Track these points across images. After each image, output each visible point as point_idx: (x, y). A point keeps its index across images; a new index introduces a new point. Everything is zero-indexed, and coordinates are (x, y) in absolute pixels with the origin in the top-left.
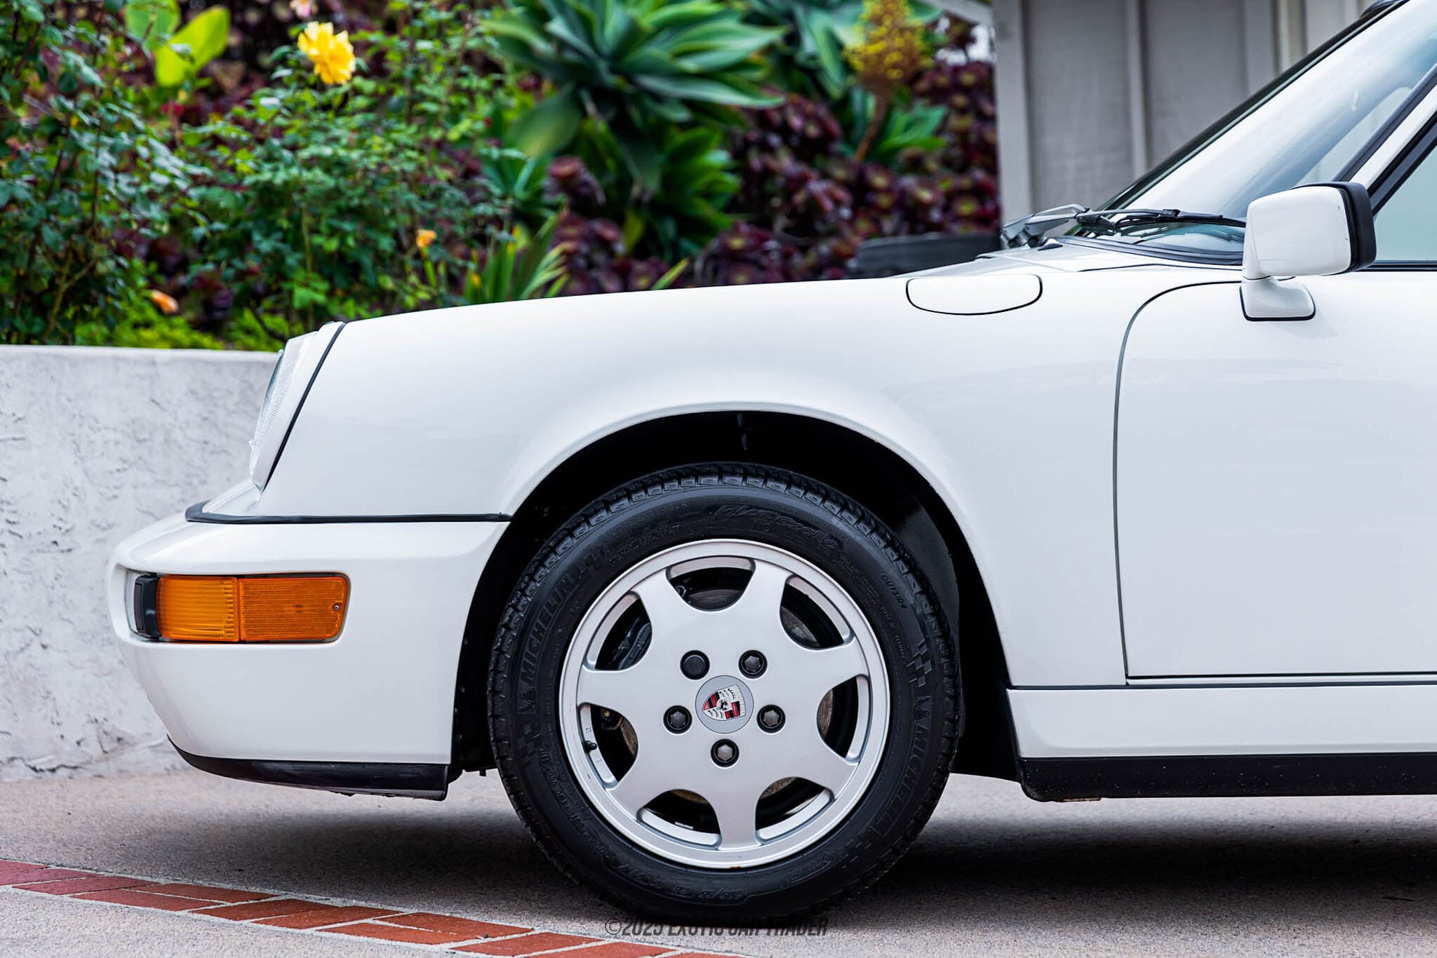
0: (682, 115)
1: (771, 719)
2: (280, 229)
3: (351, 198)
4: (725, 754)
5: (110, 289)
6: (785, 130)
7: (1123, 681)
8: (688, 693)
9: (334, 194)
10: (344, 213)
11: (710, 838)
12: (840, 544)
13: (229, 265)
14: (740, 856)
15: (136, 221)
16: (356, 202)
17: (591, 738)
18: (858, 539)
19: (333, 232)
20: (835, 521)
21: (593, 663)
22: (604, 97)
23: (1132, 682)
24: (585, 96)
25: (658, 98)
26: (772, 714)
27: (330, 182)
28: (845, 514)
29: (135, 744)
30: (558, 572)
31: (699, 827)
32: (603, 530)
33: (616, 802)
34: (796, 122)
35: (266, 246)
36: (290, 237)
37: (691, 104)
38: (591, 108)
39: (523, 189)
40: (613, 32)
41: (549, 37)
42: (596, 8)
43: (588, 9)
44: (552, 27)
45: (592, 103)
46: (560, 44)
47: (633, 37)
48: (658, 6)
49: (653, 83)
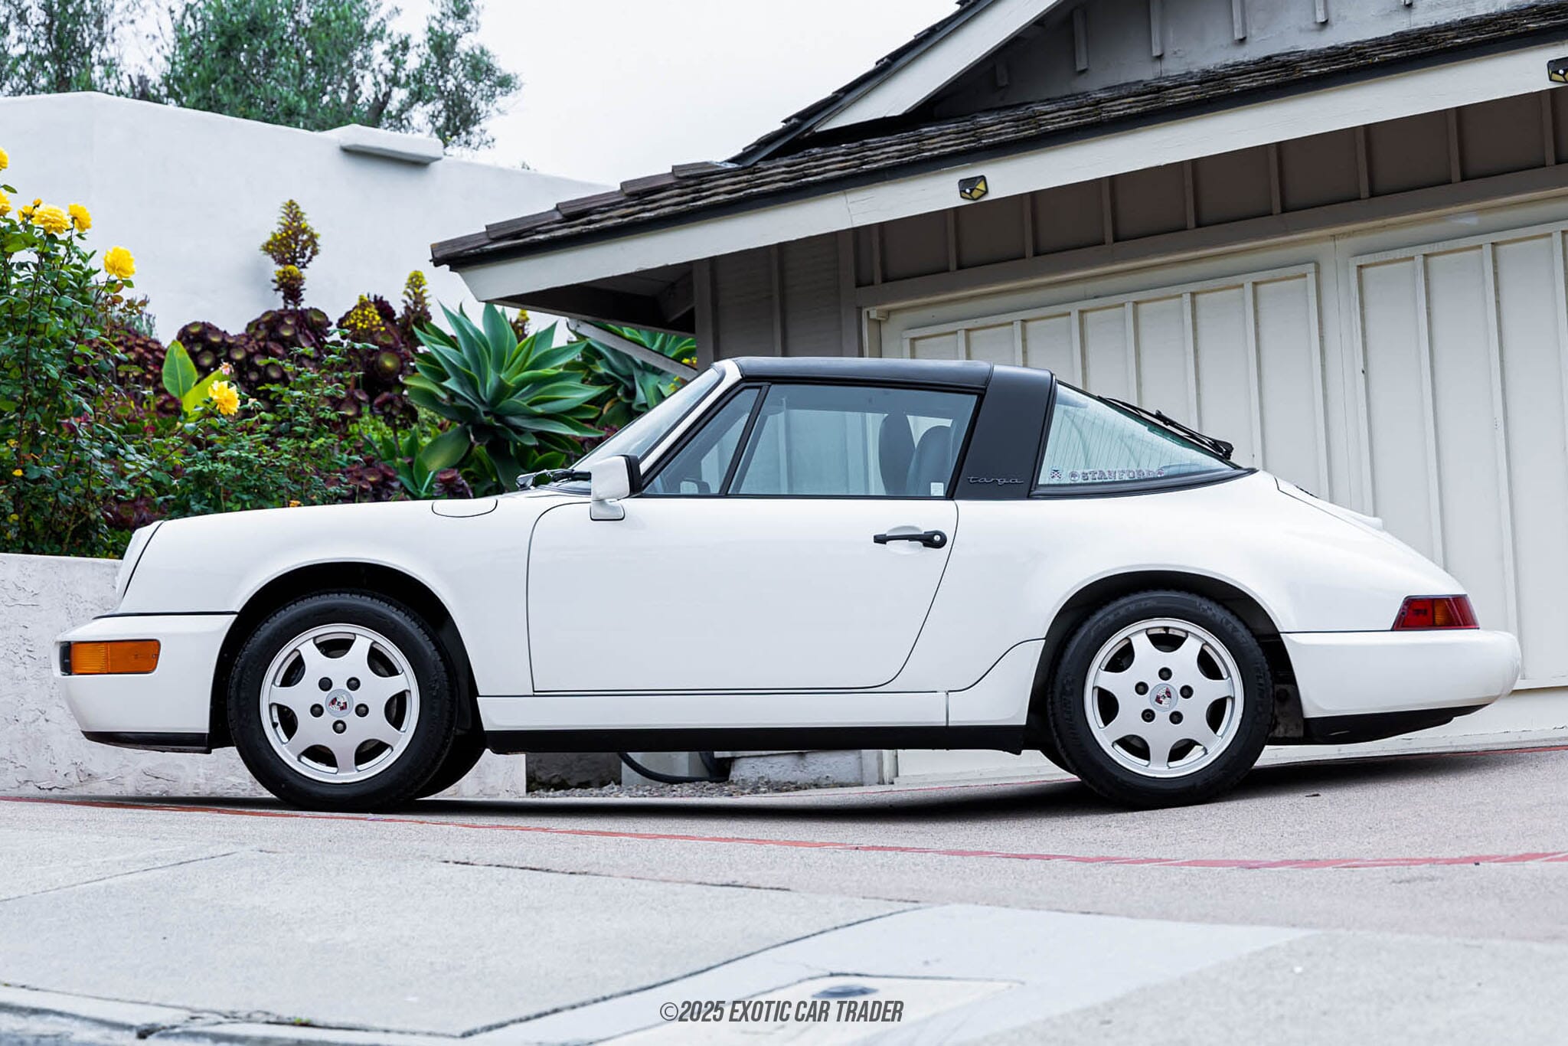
0: (533, 442)
1: (362, 710)
4: (339, 727)
5: (100, 530)
7: (532, 693)
8: (322, 698)
10: (244, 489)
11: (334, 770)
12: (396, 626)
14: (347, 778)
15: (115, 491)
16: (253, 483)
17: (276, 720)
18: (405, 624)
19: (239, 501)
20: (394, 616)
21: (278, 684)
22: (481, 430)
23: (536, 694)
24: (469, 429)
25: (519, 431)
26: (363, 708)
27: (236, 471)
28: (399, 612)
29: (99, 778)
30: (261, 638)
31: (329, 765)
32: (282, 620)
33: (288, 752)
35: (197, 508)
36: (212, 502)
37: (540, 435)
38: (472, 437)
39: (426, 491)
40: (490, 386)
41: (445, 389)
42: (479, 372)
43: (473, 373)
44: (445, 384)
45: (474, 435)
46: (453, 395)
47: (502, 390)
48: (520, 372)
49: (516, 421)
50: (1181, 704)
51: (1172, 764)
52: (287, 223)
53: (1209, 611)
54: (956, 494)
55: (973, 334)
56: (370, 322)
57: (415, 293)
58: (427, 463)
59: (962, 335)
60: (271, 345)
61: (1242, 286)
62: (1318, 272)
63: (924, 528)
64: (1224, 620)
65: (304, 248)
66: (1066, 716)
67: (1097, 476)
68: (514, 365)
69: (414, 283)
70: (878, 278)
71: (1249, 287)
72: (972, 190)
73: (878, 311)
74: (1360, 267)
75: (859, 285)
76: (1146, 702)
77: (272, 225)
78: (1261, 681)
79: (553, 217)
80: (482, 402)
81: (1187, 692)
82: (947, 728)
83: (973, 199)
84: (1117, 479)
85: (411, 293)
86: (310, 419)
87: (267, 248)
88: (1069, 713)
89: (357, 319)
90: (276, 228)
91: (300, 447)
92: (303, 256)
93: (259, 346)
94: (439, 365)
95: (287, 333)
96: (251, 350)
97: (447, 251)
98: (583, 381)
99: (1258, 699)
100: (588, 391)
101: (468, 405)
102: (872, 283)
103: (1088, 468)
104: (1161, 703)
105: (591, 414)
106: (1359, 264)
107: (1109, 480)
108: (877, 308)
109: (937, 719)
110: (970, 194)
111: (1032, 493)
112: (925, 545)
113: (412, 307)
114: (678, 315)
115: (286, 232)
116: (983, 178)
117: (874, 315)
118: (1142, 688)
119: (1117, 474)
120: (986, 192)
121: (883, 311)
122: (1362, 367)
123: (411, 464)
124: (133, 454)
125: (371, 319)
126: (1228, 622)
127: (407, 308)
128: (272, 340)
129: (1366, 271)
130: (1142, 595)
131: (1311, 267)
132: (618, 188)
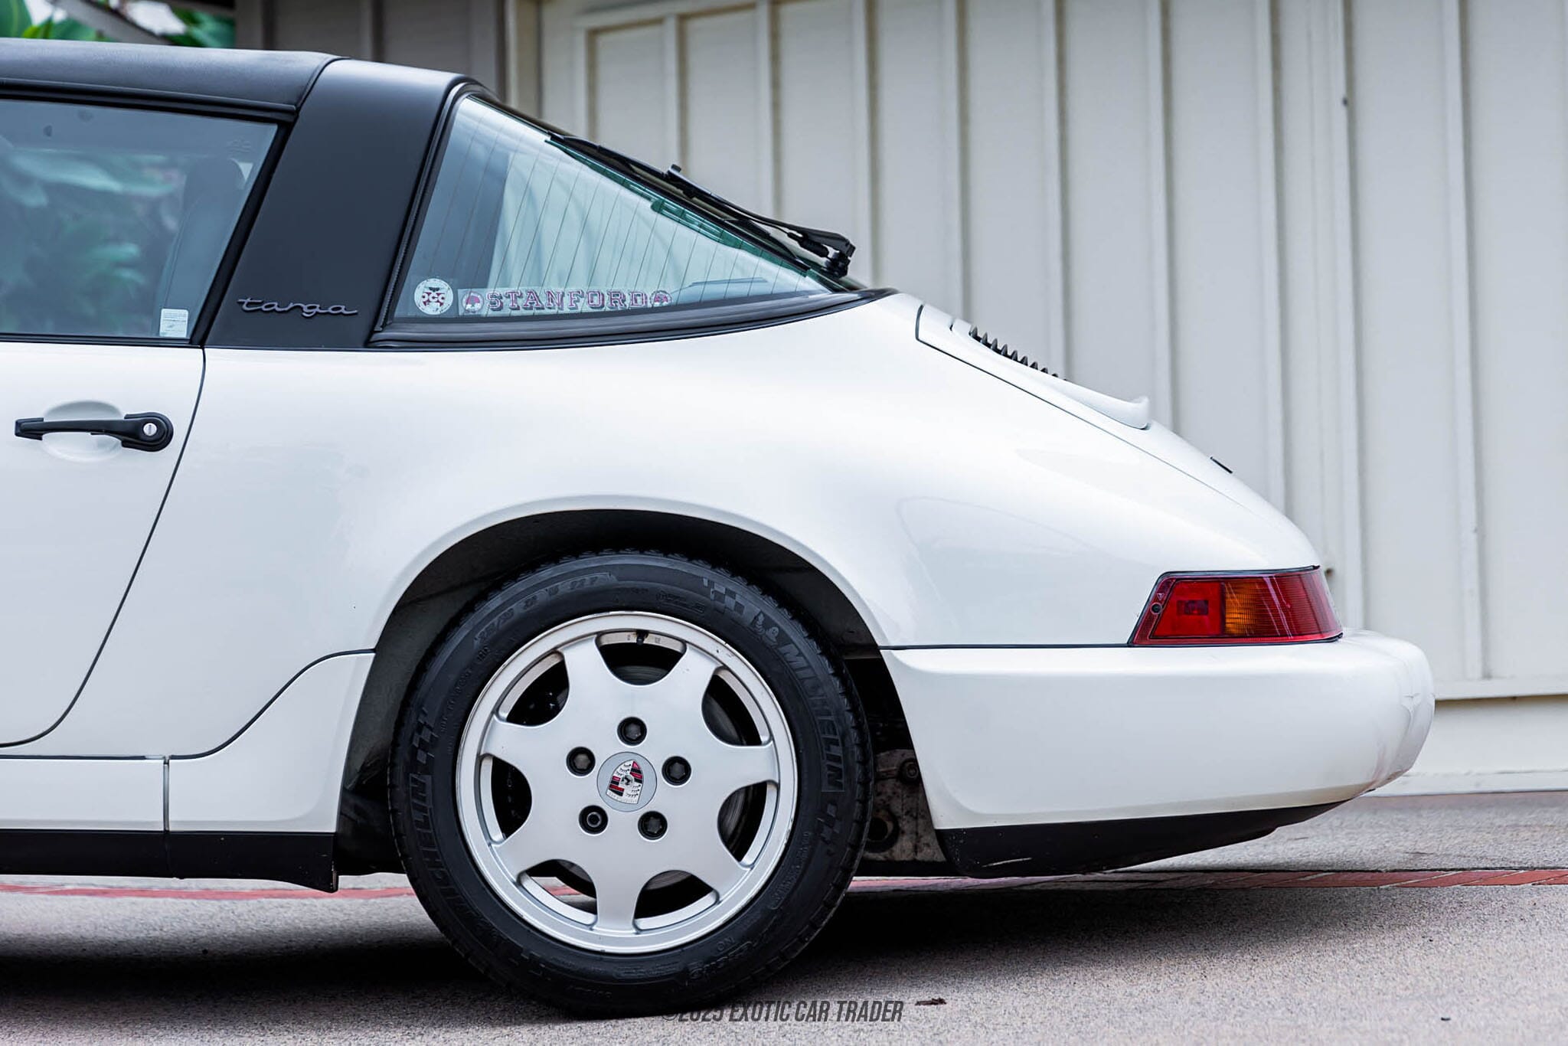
50: (664, 798)
51: (644, 923)
53: (728, 599)
54: (210, 336)
63: (126, 407)
64: (761, 618)
66: (418, 816)
67: (520, 302)
76: (589, 790)
78: (837, 751)
81: (677, 770)
82: (166, 832)
84: (566, 310)
88: (424, 809)
99: (827, 789)
103: (506, 285)
104: (620, 792)
107: (547, 311)
109: (144, 817)
111: (375, 337)
112: (125, 444)
118: (580, 761)
119: (566, 299)
126: (768, 623)
130: (590, 561)
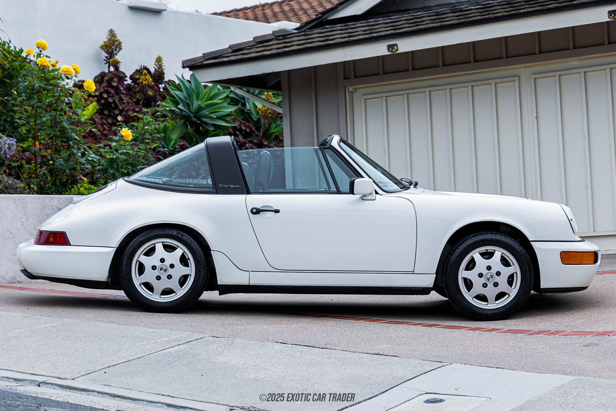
0: (212, 129)
2: (115, 168)
3: (130, 161)
6: (241, 130)
9: (125, 160)
10: (128, 164)
13: (103, 175)
16: (131, 162)
19: (126, 168)
22: (192, 123)
24: (188, 123)
25: (206, 124)
27: (125, 157)
34: (244, 128)
35: (112, 172)
36: (117, 169)
37: (214, 125)
38: (189, 127)
39: (171, 147)
40: (195, 107)
41: (179, 109)
42: (190, 100)
43: (188, 102)
44: (179, 107)
45: (189, 125)
46: (181, 110)
47: (200, 109)
48: (206, 101)
49: (205, 120)
52: (110, 38)
55: (388, 98)
56: (148, 81)
57: (159, 64)
58: (171, 136)
59: (384, 98)
60: (109, 89)
61: (491, 84)
62: (519, 80)
65: (116, 48)
68: (204, 98)
69: (159, 60)
70: (352, 77)
71: (493, 84)
72: (392, 49)
73: (352, 88)
74: (535, 79)
75: (345, 78)
77: (104, 38)
79: (228, 51)
80: (191, 112)
83: (392, 52)
85: (157, 64)
86: (150, 136)
87: (102, 47)
89: (143, 80)
90: (105, 40)
91: (147, 148)
92: (116, 50)
93: (104, 90)
94: (176, 99)
95: (115, 84)
96: (102, 91)
97: (189, 64)
98: (229, 104)
100: (232, 108)
101: (188, 114)
102: (350, 78)
105: (232, 116)
106: (535, 77)
108: (353, 87)
110: (392, 50)
113: (158, 70)
114: (272, 84)
115: (110, 42)
116: (396, 45)
117: (350, 90)
120: (397, 50)
121: (354, 88)
122: (535, 115)
123: (165, 137)
124: (92, 154)
125: (148, 80)
127: (155, 70)
128: (109, 87)
129: (537, 80)
131: (517, 78)
132: (252, 39)
